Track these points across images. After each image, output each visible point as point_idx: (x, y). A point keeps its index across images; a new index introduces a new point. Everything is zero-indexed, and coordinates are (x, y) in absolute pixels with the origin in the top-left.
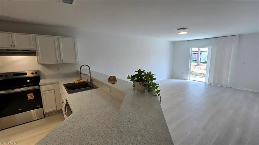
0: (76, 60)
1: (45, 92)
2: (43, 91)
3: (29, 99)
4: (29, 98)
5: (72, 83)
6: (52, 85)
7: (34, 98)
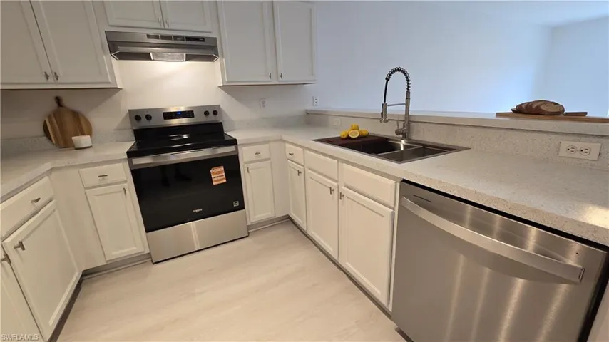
0: (312, 74)
1: (250, 166)
2: (245, 163)
3: (214, 183)
4: (216, 181)
5: (339, 137)
6: (267, 145)
7: (225, 181)
